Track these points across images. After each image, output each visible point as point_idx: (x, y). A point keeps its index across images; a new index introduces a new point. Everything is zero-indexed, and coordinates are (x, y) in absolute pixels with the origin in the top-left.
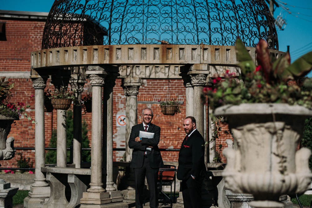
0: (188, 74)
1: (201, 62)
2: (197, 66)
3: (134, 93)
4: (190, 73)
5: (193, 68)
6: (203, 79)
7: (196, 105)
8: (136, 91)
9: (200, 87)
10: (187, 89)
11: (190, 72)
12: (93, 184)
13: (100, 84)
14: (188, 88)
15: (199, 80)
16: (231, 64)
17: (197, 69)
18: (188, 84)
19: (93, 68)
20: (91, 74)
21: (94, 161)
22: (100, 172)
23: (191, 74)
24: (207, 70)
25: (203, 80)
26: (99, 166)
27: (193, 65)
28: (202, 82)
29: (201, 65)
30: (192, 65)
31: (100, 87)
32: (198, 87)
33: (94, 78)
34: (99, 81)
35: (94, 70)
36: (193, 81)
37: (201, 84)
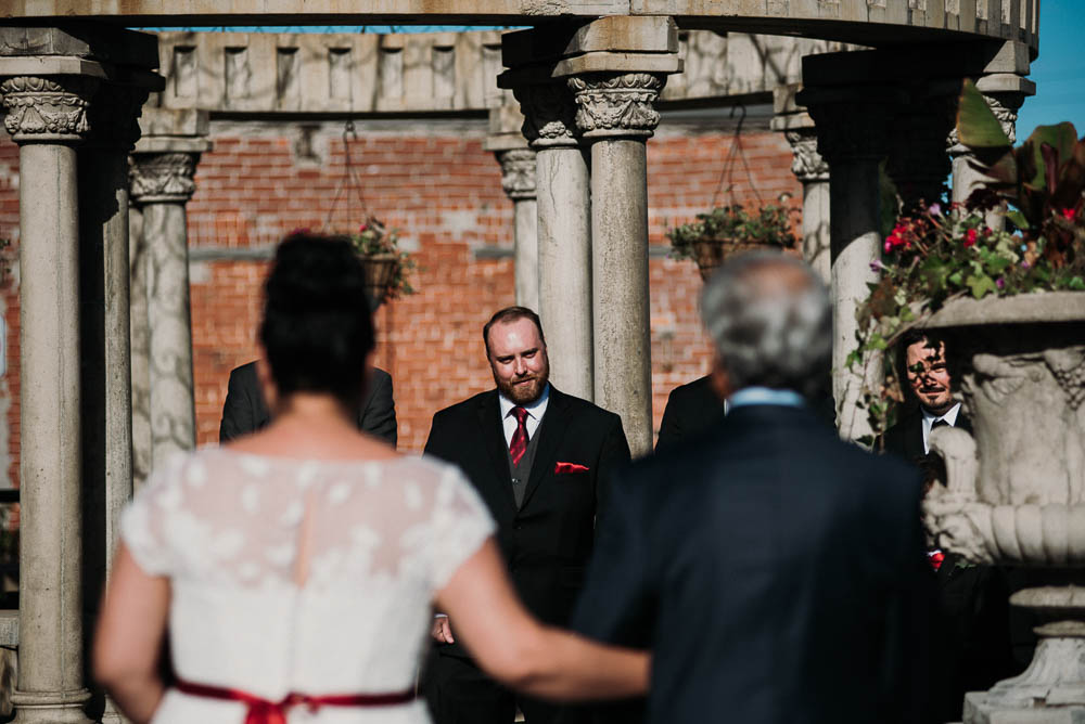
0: (559, 71)
1: (636, 8)
2: (617, 30)
3: (170, 194)
4: (576, 70)
5: (590, 38)
6: (646, 103)
7: (610, 242)
8: (181, 179)
9: (632, 143)
10: (544, 157)
11: (574, 65)
12: (31, 698)
13: (68, 131)
14: (548, 153)
15: (623, 107)
16: (791, 16)
17: (614, 46)
18: (550, 127)
19: (23, 41)
20: (12, 77)
21: (36, 565)
22: (75, 628)
23: (575, 76)
24: (665, 48)
25: (642, 108)
26: (69, 595)
27: (594, 25)
28: (642, 121)
29: (633, 23)
30: (587, 20)
31: (65, 149)
32: (617, 144)
33: (30, 100)
34: (60, 114)
35: (32, 52)
36: (591, 114)
37: (634, 127)
